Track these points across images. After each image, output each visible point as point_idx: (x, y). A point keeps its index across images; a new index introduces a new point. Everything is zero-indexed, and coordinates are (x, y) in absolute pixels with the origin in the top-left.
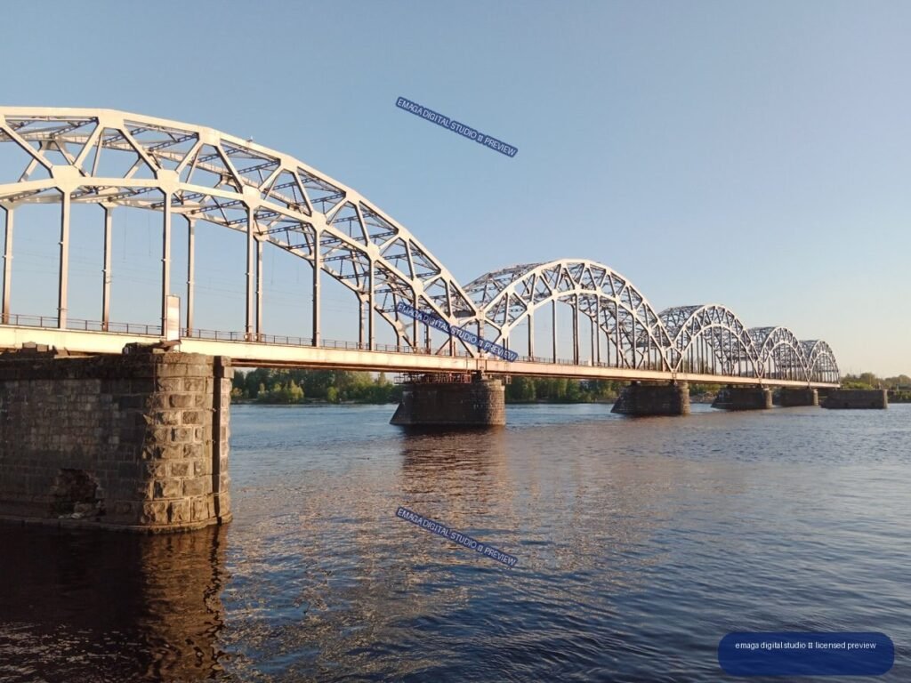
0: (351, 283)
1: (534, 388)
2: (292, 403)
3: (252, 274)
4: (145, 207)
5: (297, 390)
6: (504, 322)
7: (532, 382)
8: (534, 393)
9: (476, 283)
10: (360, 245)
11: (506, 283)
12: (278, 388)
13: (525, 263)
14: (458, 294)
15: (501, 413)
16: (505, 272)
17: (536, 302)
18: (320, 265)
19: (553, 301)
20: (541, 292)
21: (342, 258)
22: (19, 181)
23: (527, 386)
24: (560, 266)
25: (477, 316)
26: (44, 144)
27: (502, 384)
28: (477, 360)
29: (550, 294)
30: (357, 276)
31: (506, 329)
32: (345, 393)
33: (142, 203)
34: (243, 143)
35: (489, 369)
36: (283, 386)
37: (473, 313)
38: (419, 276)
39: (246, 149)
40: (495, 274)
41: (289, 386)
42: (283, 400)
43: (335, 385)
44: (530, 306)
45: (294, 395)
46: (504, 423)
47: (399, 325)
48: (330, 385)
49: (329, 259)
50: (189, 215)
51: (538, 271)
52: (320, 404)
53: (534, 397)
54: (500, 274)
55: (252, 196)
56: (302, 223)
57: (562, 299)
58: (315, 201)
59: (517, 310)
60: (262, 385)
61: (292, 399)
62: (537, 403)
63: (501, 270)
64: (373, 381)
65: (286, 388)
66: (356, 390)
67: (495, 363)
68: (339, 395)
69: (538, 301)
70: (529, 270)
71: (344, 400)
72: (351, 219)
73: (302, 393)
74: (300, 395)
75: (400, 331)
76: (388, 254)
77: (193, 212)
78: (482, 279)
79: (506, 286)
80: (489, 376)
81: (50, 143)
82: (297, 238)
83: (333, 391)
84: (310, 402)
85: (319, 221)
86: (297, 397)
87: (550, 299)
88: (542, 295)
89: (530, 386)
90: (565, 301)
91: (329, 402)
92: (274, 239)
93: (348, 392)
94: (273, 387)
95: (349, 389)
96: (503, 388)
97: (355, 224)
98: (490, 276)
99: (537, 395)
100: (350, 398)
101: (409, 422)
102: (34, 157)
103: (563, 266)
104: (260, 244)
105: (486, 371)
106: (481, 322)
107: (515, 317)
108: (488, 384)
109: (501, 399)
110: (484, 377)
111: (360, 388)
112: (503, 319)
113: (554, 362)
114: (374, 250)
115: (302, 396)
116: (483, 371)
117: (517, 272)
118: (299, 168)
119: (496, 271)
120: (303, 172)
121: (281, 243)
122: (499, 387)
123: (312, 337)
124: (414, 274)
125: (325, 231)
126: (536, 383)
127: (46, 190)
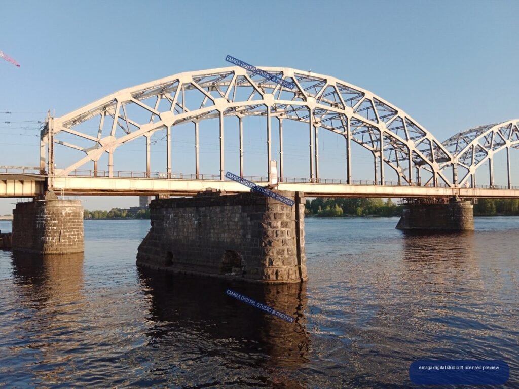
0: (369, 146)
1: (494, 206)
2: (337, 217)
3: (313, 146)
4: (258, 115)
5: (339, 209)
6: (472, 163)
7: (493, 202)
8: (495, 209)
9: (451, 140)
10: (374, 123)
11: (472, 138)
12: (328, 208)
13: (485, 125)
14: (438, 148)
15: (471, 222)
16: (471, 131)
17: (495, 149)
18: (350, 137)
19: (507, 148)
20: (498, 142)
21: (363, 132)
22: (200, 108)
23: (489, 205)
24: (511, 124)
25: (452, 161)
26: (210, 88)
27: (471, 204)
28: (453, 189)
29: (505, 143)
30: (372, 142)
31: (473, 169)
32: (367, 211)
33: (256, 113)
34: (306, 73)
35: (461, 194)
36: (331, 207)
37: (449, 159)
38: (411, 139)
39: (308, 76)
40: (464, 133)
41: (335, 207)
42: (331, 215)
43: (361, 206)
44: (491, 153)
45: (338, 212)
46: (473, 229)
47: (399, 170)
48: (358, 206)
49: (356, 134)
50: (279, 117)
51: (495, 129)
52: (353, 217)
53: (495, 212)
54: (468, 133)
55: (312, 103)
56: (339, 114)
57: (514, 146)
58: (347, 101)
59: (480, 155)
60: (320, 207)
61: (336, 214)
62: (498, 215)
63: (468, 130)
64: (384, 203)
65: (333, 208)
66: (374, 209)
67: (465, 190)
68: (364, 212)
69: (496, 149)
70: (488, 129)
71: (366, 215)
72: (368, 108)
73: (342, 211)
74: (341, 212)
75: (400, 173)
76: (391, 127)
77: (281, 115)
78: (455, 137)
79: (472, 140)
80: (461, 199)
81: (213, 87)
82: (337, 123)
83: (360, 210)
84: (347, 216)
85: (349, 112)
86: (339, 213)
87: (504, 147)
88: (499, 144)
89: (491, 205)
90: (516, 147)
91: (358, 216)
92: (324, 125)
93: (369, 210)
94: (326, 208)
95: (370, 208)
96: (472, 206)
97: (371, 111)
98: (461, 134)
99: (496, 210)
100: (370, 213)
101: (408, 228)
102: (206, 95)
103: (513, 124)
104: (317, 129)
105: (459, 196)
106: (455, 165)
107: (479, 160)
108: (461, 204)
109: (470, 214)
110: (458, 199)
111: (376, 208)
112: (471, 162)
113: (509, 188)
114: (382, 126)
115: (342, 213)
116: (457, 195)
117: (480, 131)
118: (337, 83)
119: (465, 131)
120: (339, 85)
121: (328, 127)
122: (469, 205)
123: (347, 179)
124: (408, 138)
125: (353, 117)
126: (496, 203)
127: (212, 111)
